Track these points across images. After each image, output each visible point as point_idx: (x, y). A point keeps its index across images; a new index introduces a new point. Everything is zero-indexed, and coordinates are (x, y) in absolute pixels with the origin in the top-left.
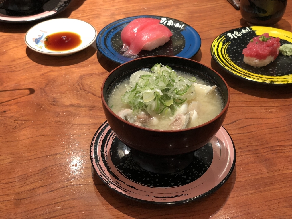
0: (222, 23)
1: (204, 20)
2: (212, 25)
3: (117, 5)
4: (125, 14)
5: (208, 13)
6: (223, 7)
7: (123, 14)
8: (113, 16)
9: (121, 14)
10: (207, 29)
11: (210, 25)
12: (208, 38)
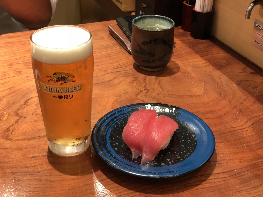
0: (116, 67)
1: (100, 65)
2: (107, 69)
3: (17, 55)
4: (24, 63)
5: (104, 59)
6: (118, 53)
7: (22, 63)
8: (12, 66)
9: (20, 63)
10: (102, 73)
11: (105, 70)
12: (103, 82)
